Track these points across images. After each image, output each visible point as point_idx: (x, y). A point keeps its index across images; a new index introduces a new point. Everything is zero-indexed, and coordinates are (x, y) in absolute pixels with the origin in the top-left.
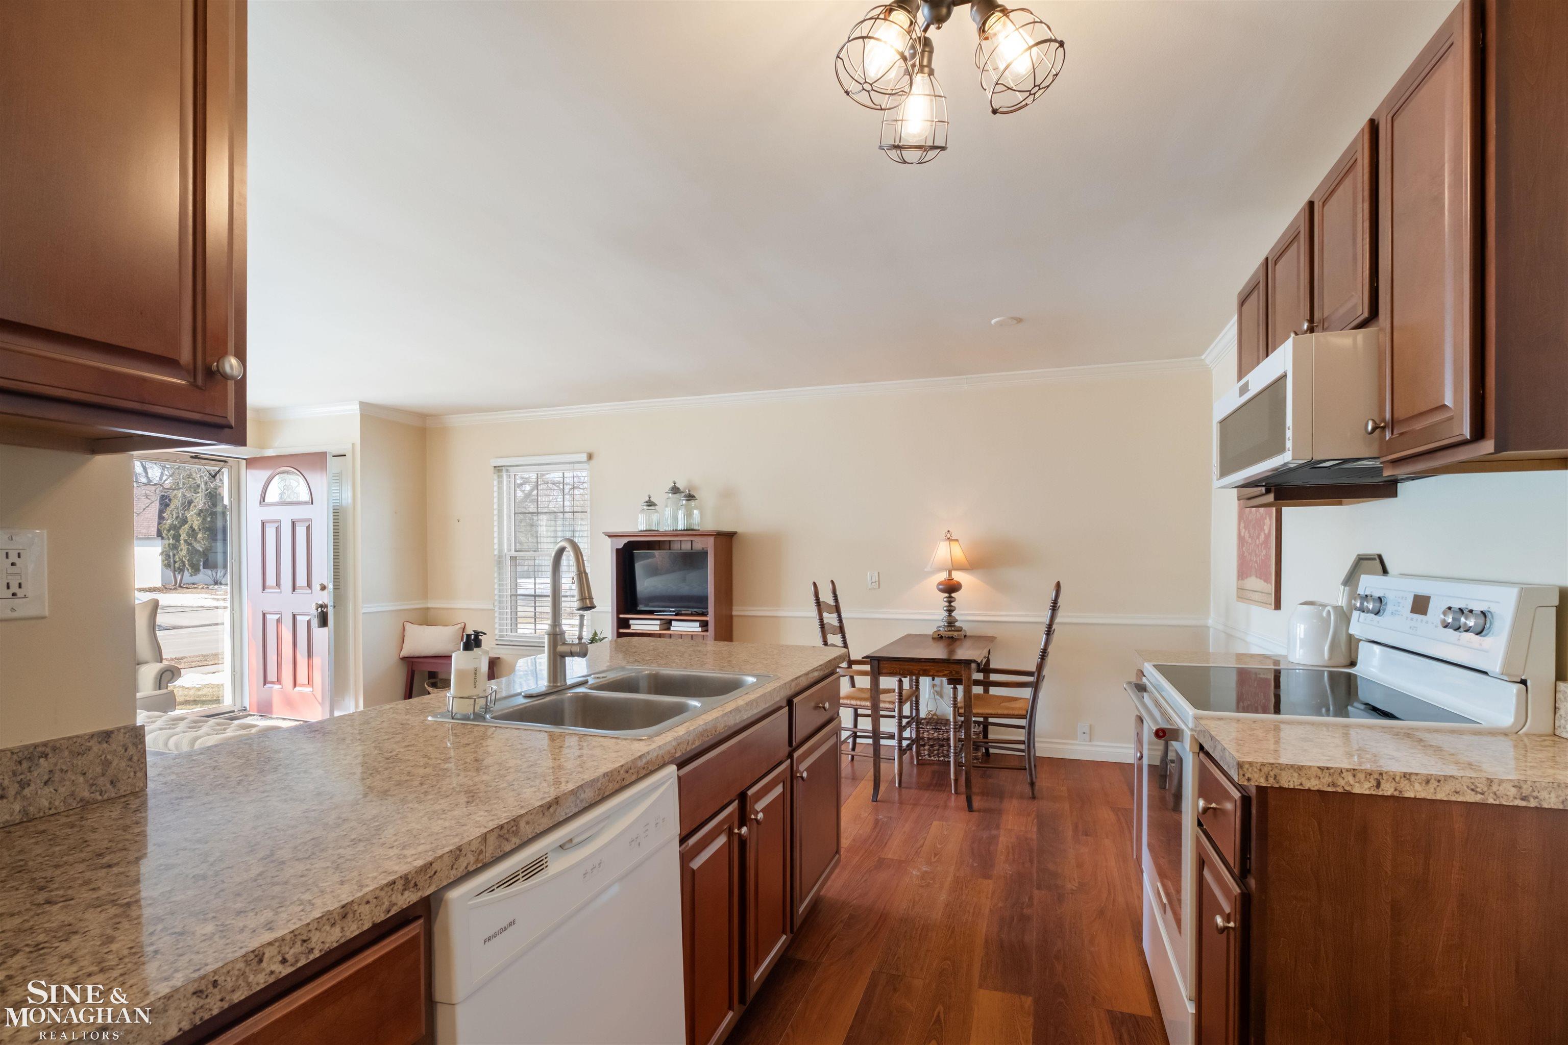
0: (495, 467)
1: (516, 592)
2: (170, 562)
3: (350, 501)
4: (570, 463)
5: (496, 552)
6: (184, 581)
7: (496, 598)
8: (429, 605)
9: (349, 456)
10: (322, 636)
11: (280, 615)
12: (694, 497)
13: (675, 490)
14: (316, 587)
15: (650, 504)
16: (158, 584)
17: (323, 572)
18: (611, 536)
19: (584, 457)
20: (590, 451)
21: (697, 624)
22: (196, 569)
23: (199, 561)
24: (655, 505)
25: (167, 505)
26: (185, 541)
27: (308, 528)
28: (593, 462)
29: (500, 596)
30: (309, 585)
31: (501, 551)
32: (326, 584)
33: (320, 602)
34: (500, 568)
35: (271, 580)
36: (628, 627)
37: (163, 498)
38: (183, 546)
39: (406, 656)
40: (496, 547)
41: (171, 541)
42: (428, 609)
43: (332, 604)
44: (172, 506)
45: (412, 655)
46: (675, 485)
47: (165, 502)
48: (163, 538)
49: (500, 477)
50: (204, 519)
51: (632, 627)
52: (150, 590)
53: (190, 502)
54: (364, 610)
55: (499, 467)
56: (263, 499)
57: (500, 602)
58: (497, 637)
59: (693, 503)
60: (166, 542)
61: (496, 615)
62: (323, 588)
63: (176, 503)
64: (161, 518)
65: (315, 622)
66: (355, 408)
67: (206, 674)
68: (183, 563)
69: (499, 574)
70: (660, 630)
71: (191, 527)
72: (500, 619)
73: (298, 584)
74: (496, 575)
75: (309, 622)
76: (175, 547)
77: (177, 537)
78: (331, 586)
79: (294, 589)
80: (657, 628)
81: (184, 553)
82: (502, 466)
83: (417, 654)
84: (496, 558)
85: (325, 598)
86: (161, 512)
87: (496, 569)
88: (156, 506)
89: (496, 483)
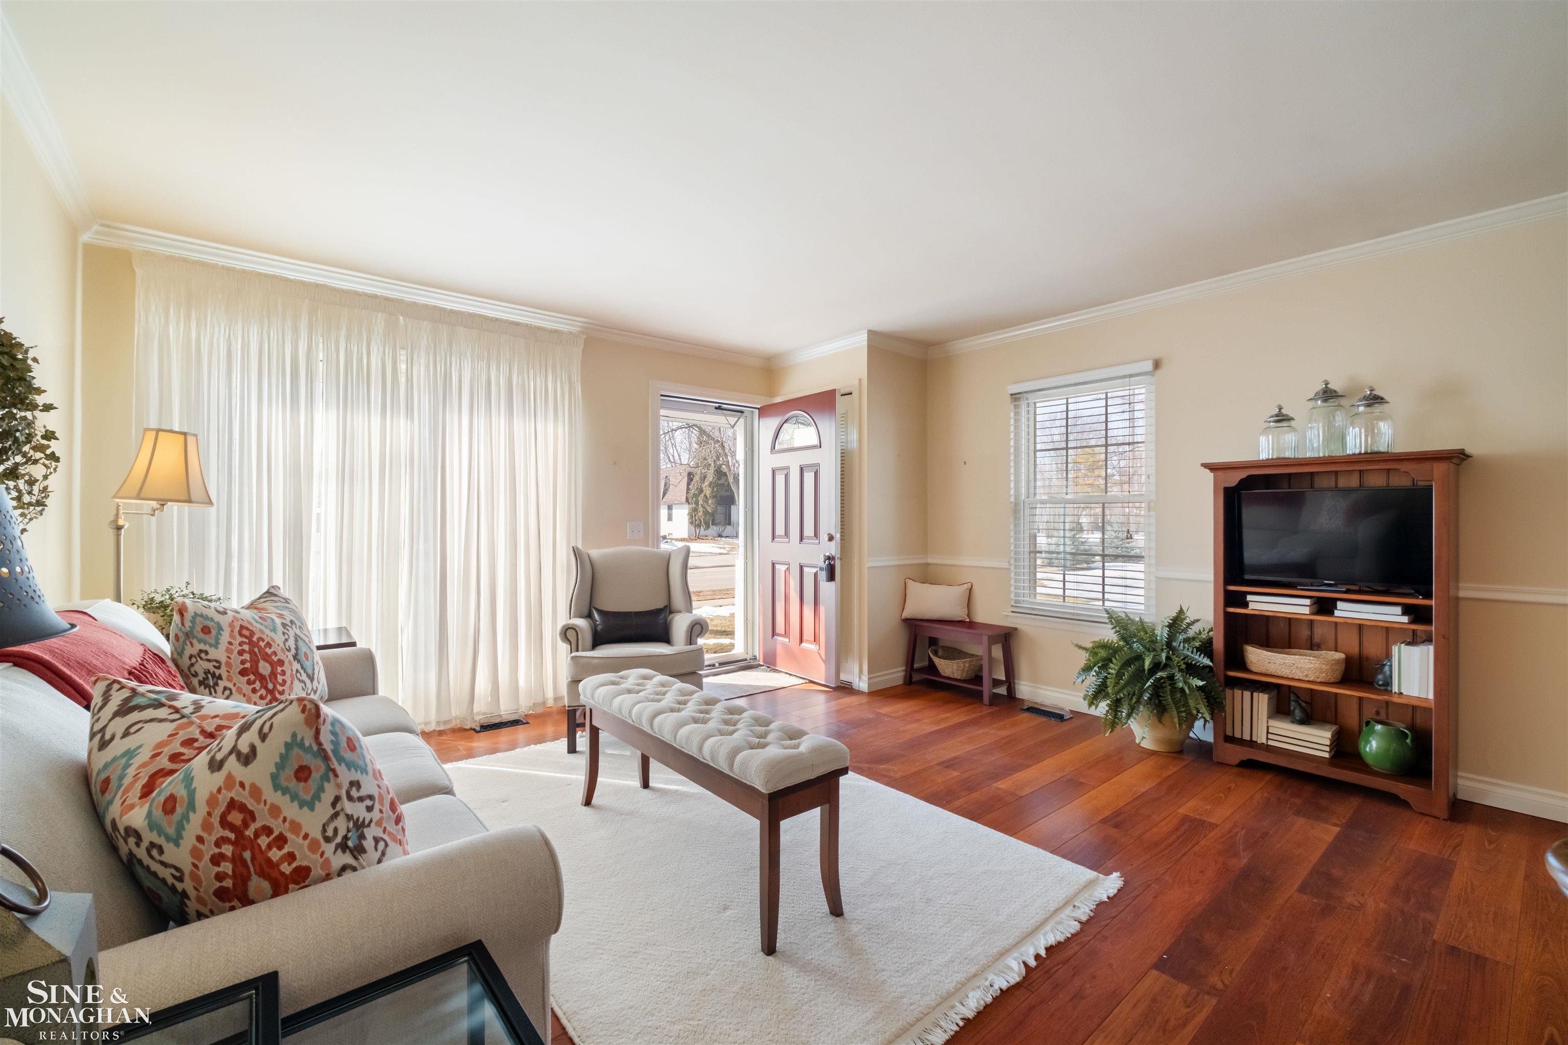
0: (1012, 395)
1: (1035, 548)
2: (694, 522)
3: (855, 445)
4: (1124, 377)
5: (1012, 499)
6: (701, 534)
7: (1012, 554)
8: (930, 560)
9: (855, 394)
10: (828, 590)
11: (787, 566)
12: (1382, 399)
13: (1328, 394)
14: (824, 537)
15: (1281, 418)
16: (686, 536)
17: (830, 521)
18: (1212, 468)
19: (1148, 366)
20: (1157, 355)
21: (1398, 610)
22: (708, 527)
23: (709, 520)
24: (1289, 419)
25: (692, 480)
26: (702, 505)
27: (816, 474)
28: (1159, 372)
29: (1016, 553)
30: (816, 535)
31: (1017, 496)
32: (833, 534)
33: (828, 554)
34: (1016, 519)
35: (780, 530)
36: (1245, 605)
37: (690, 474)
38: (701, 509)
39: (908, 617)
40: (1012, 492)
41: (694, 506)
42: (928, 564)
43: (839, 556)
44: (694, 480)
45: (914, 617)
46: (1326, 387)
47: (690, 476)
48: (689, 503)
49: (1016, 407)
50: (713, 490)
51: (1251, 606)
52: (682, 540)
53: (705, 477)
54: (869, 565)
55: (1015, 394)
56: (773, 447)
57: (1016, 560)
58: (1012, 603)
59: (1378, 409)
60: (691, 506)
61: (1012, 575)
62: (831, 538)
63: (697, 478)
64: (688, 489)
65: (823, 575)
66: (862, 340)
67: (716, 607)
68: (700, 521)
69: (1015, 525)
70: (1312, 614)
71: (705, 495)
72: (1016, 581)
73: (806, 534)
74: (1012, 527)
75: (816, 575)
76: (695, 510)
77: (697, 503)
78: (838, 536)
79: (801, 539)
80: (1306, 610)
81: (701, 514)
82: (1019, 393)
83: (920, 616)
84: (1012, 506)
85: (832, 549)
86: (688, 484)
87: (1012, 519)
88: (686, 479)
89: (1012, 414)
